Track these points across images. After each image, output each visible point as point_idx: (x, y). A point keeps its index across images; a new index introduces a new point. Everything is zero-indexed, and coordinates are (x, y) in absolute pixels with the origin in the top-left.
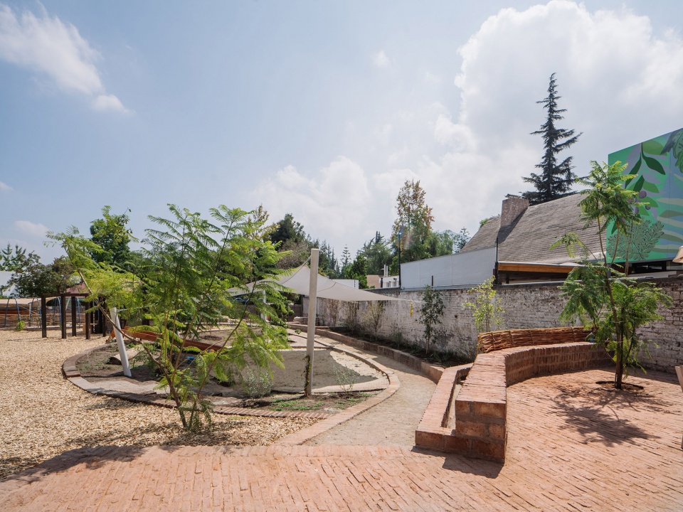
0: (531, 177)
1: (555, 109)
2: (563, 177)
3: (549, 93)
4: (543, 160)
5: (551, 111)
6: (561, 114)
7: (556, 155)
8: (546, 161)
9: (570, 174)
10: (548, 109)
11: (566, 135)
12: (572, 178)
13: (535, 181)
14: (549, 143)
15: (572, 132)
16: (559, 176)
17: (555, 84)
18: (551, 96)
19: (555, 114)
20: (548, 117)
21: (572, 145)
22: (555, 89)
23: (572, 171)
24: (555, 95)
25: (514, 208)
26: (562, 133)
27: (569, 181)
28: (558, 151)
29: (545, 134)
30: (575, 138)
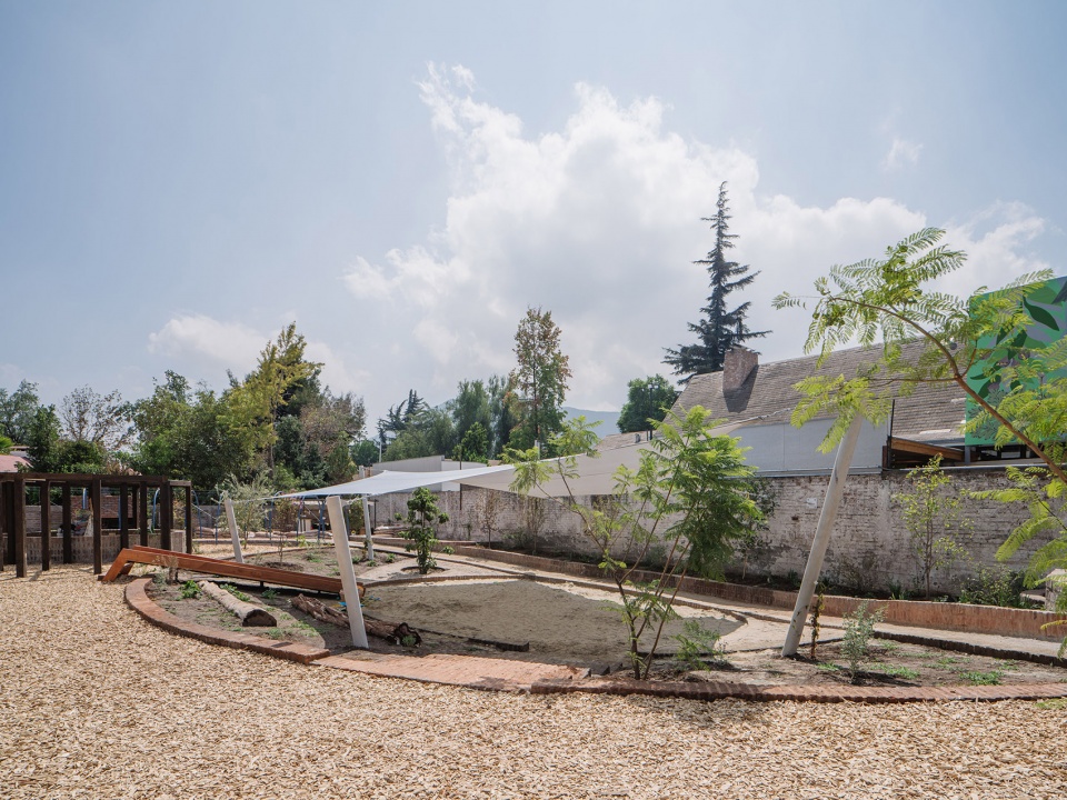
0: (699, 324)
1: (724, 232)
2: (733, 329)
3: (718, 209)
4: (710, 303)
5: (720, 234)
6: (732, 241)
7: (726, 298)
8: (713, 303)
9: (741, 326)
10: (715, 230)
11: (738, 271)
12: (744, 332)
13: (702, 330)
14: (717, 280)
15: (745, 268)
16: (727, 327)
17: (726, 197)
18: (721, 213)
19: (724, 240)
20: (716, 241)
21: (746, 287)
22: (726, 205)
23: (744, 322)
24: (726, 214)
25: (743, 364)
26: (734, 267)
27: (741, 336)
28: (727, 292)
29: (711, 265)
30: (752, 277)
